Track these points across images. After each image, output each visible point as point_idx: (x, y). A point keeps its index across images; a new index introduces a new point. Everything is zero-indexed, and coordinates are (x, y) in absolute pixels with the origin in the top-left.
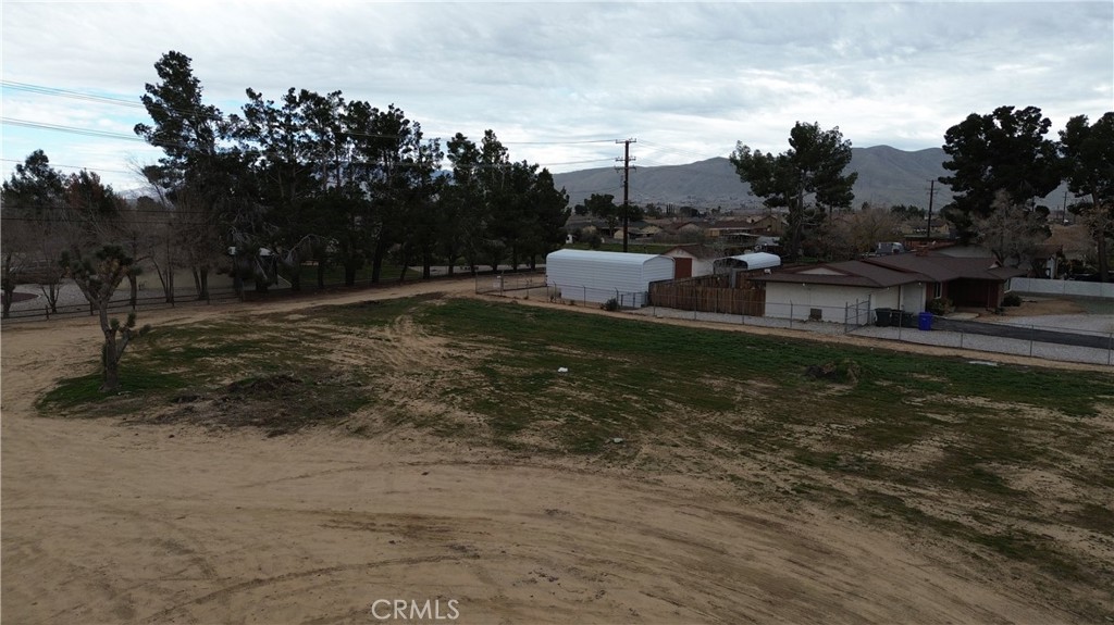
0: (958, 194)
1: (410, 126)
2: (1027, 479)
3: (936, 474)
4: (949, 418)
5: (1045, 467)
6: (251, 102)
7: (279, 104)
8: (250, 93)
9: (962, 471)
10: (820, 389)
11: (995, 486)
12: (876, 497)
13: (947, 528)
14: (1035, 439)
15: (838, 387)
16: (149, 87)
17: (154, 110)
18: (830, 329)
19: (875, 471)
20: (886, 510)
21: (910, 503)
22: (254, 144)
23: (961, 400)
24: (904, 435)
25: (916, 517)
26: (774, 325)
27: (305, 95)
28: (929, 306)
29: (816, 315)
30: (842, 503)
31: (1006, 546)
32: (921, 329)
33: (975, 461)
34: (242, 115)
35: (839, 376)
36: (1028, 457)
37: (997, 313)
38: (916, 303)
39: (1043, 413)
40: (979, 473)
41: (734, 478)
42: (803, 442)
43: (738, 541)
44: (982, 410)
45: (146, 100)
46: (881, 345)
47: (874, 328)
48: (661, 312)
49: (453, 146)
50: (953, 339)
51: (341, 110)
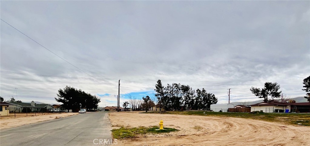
1: (190, 88)
6: (168, 85)
7: (172, 86)
8: (168, 84)
16: (156, 85)
17: (157, 88)
22: (168, 91)
27: (175, 84)
34: (167, 87)
45: (156, 86)
49: (197, 91)
51: (180, 86)
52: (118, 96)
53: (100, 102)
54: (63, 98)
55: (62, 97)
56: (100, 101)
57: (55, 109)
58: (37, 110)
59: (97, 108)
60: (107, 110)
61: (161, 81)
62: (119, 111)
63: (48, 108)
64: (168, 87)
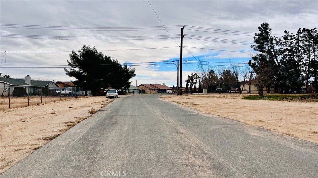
6: (286, 34)
8: (286, 32)
16: (256, 34)
27: (304, 30)
34: (283, 39)
45: (254, 38)
52: (179, 62)
53: (135, 75)
54: (77, 69)
55: (75, 67)
56: (135, 73)
57: (63, 90)
58: (34, 92)
59: (130, 88)
60: (142, 90)
61: (269, 26)
62: (181, 94)
63: (51, 87)
64: (285, 38)
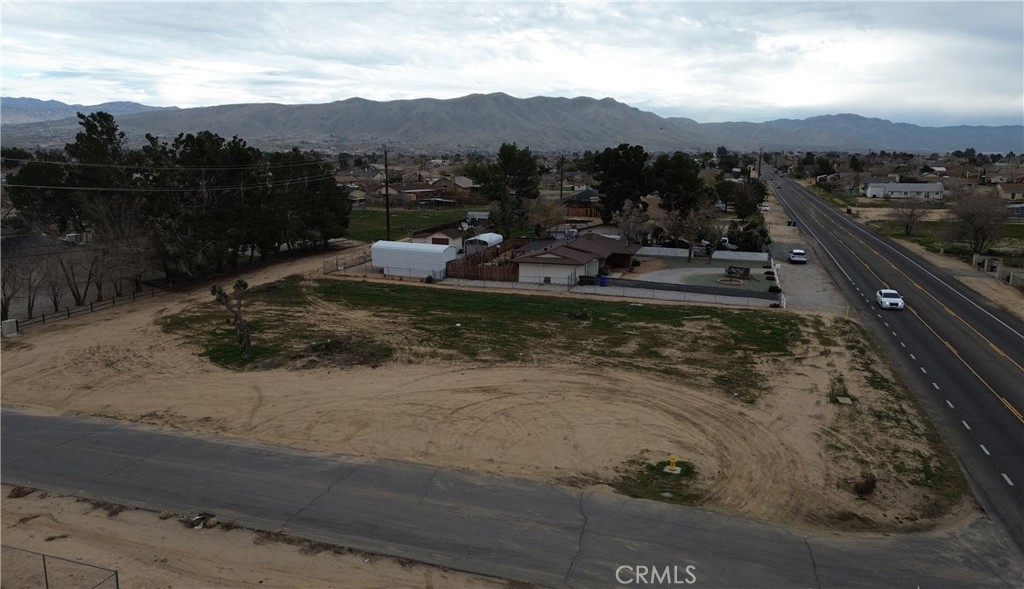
0: (602, 195)
2: (667, 352)
3: (640, 353)
4: (634, 332)
5: (671, 347)
6: (148, 143)
8: (148, 136)
9: (646, 351)
10: (579, 324)
11: (657, 355)
12: (624, 363)
13: (649, 369)
14: (666, 337)
15: (585, 323)
18: (559, 289)
19: (619, 355)
20: (629, 367)
21: (635, 364)
23: (635, 324)
24: (622, 340)
25: (638, 367)
26: (529, 287)
28: (600, 271)
29: (547, 280)
30: (615, 366)
31: (667, 372)
32: (601, 286)
33: (648, 348)
35: (584, 317)
36: (665, 344)
37: (631, 271)
38: (594, 271)
39: (665, 327)
40: (652, 352)
41: (575, 363)
42: (589, 347)
43: (593, 381)
44: (644, 328)
46: (588, 297)
47: (579, 287)
48: (455, 281)
50: (618, 291)
